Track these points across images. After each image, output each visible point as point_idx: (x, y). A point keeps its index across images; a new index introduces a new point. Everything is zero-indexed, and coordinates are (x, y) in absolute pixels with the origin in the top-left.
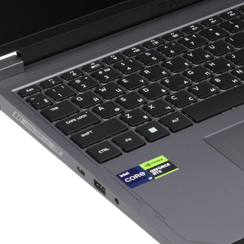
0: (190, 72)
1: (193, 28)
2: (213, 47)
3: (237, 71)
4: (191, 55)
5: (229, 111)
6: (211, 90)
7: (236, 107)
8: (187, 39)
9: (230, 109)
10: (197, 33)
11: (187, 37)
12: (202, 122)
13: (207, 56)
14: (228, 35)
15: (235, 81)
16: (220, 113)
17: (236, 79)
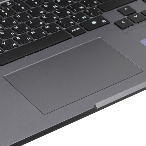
0: (2, 33)
1: (8, 3)
2: (18, 16)
3: (32, 32)
4: (4, 21)
5: (23, 58)
6: (13, 45)
7: (27, 55)
8: (3, 11)
9: (24, 57)
10: (11, 7)
11: (4, 10)
12: (5, 66)
13: (14, 22)
14: (30, 8)
15: (29, 39)
16: (17, 60)
17: (30, 38)
